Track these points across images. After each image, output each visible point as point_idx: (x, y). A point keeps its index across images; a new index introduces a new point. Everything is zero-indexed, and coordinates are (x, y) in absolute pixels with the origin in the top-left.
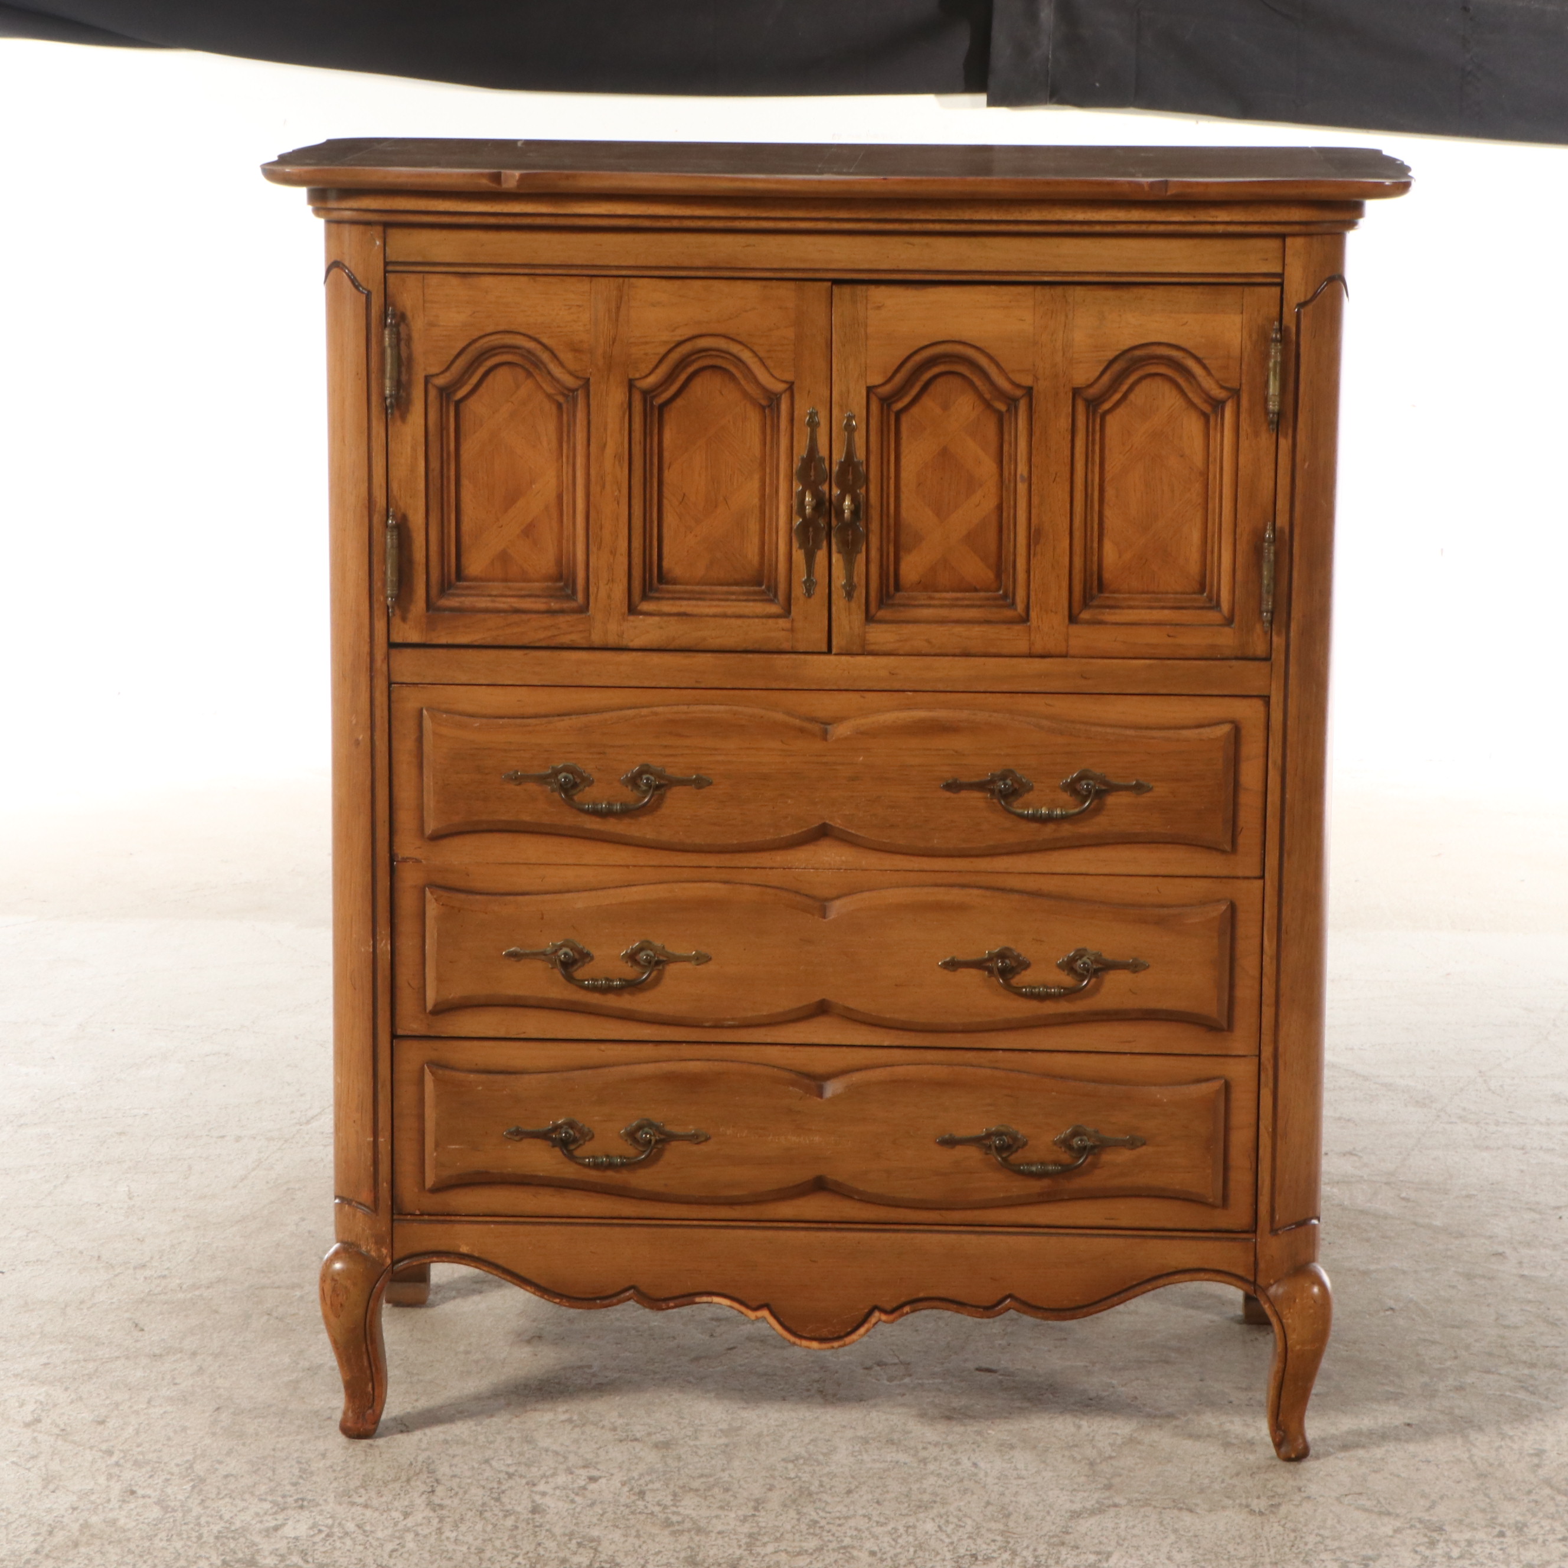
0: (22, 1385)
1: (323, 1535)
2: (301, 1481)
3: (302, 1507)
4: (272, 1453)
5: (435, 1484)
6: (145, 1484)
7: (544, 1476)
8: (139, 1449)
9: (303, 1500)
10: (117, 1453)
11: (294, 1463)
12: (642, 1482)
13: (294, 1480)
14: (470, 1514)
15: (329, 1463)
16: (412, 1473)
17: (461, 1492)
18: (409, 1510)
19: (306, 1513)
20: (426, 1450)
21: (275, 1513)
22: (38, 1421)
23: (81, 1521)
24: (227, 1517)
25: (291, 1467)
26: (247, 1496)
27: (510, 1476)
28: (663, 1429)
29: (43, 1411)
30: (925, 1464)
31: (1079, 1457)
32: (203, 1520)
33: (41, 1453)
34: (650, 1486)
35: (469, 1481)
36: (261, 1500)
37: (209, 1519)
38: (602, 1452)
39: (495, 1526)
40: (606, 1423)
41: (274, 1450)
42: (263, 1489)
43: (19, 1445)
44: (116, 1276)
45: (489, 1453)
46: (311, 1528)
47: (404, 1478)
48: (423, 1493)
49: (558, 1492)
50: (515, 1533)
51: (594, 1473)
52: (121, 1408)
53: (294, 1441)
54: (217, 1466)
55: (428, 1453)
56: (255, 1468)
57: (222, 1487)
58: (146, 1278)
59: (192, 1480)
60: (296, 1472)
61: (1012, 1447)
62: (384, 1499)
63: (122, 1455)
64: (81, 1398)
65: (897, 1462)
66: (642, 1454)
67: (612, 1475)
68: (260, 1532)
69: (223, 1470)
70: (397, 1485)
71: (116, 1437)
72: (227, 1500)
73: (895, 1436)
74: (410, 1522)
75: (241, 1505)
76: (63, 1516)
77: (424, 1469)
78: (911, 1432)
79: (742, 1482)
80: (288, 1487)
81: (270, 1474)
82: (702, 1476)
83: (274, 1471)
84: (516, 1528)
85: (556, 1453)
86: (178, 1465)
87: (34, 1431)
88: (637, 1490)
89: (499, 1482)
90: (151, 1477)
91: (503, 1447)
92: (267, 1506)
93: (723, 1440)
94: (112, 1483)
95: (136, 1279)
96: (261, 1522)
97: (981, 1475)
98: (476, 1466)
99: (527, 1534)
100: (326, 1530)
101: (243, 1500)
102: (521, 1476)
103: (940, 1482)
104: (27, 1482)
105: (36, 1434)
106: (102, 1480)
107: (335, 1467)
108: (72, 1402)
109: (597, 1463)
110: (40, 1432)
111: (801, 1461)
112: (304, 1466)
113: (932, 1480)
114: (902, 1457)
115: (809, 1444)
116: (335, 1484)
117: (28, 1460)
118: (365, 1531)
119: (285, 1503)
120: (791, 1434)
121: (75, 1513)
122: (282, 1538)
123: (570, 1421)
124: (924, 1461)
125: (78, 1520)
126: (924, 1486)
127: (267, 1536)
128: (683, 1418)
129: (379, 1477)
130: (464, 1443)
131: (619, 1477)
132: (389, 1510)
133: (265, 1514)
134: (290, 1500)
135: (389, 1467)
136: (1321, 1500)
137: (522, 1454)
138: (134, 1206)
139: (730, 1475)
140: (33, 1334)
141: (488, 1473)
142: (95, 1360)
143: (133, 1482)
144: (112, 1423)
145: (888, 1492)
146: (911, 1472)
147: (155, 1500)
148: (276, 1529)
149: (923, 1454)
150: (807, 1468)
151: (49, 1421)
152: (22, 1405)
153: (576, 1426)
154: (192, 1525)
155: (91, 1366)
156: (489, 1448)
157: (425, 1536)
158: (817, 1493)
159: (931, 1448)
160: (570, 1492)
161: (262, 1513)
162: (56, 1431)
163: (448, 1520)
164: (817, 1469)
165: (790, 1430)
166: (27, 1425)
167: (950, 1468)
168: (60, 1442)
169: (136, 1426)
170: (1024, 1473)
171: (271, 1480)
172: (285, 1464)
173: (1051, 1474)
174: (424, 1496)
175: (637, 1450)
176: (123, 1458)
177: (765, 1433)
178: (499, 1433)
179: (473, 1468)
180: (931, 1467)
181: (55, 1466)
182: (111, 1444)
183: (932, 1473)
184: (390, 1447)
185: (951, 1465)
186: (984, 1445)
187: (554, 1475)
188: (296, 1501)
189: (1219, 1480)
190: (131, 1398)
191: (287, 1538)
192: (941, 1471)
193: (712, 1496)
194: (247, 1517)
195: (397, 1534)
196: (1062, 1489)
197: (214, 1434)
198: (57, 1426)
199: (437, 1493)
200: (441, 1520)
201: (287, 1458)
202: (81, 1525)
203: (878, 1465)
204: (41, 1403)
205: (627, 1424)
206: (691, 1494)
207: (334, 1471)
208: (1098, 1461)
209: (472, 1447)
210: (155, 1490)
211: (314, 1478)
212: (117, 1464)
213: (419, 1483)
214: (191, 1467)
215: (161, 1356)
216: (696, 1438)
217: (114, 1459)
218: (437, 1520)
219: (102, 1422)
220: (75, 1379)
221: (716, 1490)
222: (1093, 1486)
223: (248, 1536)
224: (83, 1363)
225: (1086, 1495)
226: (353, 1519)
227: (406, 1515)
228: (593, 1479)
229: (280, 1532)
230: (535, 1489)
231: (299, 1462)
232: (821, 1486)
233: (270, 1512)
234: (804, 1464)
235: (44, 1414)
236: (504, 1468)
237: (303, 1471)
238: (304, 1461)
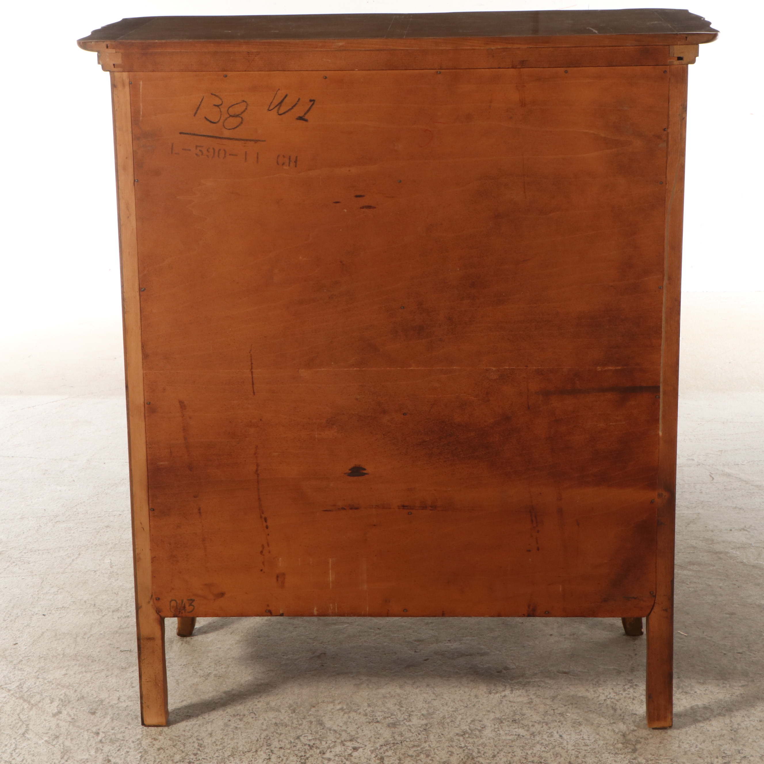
0: (52, 689)
2: (199, 752)
4: (183, 733)
5: (271, 754)
6: (115, 755)
7: (329, 747)
8: (113, 731)
10: (101, 733)
11: (195, 740)
12: (382, 751)
13: (195, 752)
15: (214, 740)
16: (258, 746)
17: (285, 758)
20: (265, 730)
22: (60, 712)
25: (194, 742)
27: (311, 747)
28: (392, 715)
29: (63, 706)
30: (534, 737)
31: (617, 731)
33: (61, 734)
34: (387, 754)
35: (289, 751)
38: (359, 731)
40: (361, 710)
41: (184, 731)
43: (49, 730)
44: (103, 616)
45: (299, 732)
47: (254, 750)
48: (264, 760)
49: (337, 758)
51: (357, 745)
52: (104, 703)
53: (195, 724)
54: (154, 742)
55: (266, 732)
57: (157, 757)
58: (118, 618)
59: (141, 752)
60: (196, 745)
61: (580, 724)
63: (104, 735)
64: (83, 697)
65: (519, 735)
66: (381, 732)
67: (366, 746)
69: (157, 745)
70: (250, 754)
71: (101, 723)
73: (517, 717)
77: (265, 744)
78: (525, 715)
79: (436, 750)
80: (192, 756)
82: (414, 746)
83: (184, 745)
85: (335, 731)
86: (133, 742)
87: (58, 719)
88: (379, 756)
89: (305, 752)
90: (119, 750)
91: (307, 728)
93: (424, 722)
94: (98, 755)
95: (113, 619)
97: (565, 743)
98: (293, 741)
102: (317, 748)
103: (543, 749)
104: (53, 754)
105: (58, 722)
106: (93, 752)
108: (78, 700)
109: (357, 738)
110: (61, 720)
111: (467, 736)
112: (201, 742)
113: (538, 747)
114: (521, 732)
115: (470, 723)
117: (53, 740)
120: (460, 717)
123: (342, 709)
124: (533, 734)
126: (534, 752)
128: (402, 707)
129: (240, 749)
130: (286, 726)
131: (370, 747)
135: (246, 742)
136: (752, 758)
137: (317, 732)
138: (113, 572)
139: (430, 746)
140: (59, 655)
141: (299, 746)
142: (91, 672)
143: (109, 754)
144: (99, 713)
145: (515, 756)
146: (527, 742)
149: (533, 729)
150: (471, 740)
151: (66, 713)
152: (52, 703)
153: (345, 713)
155: (89, 675)
156: (299, 729)
158: (477, 758)
159: (536, 725)
160: (343, 758)
162: (69, 719)
164: (476, 740)
165: (460, 714)
166: (54, 715)
167: (547, 739)
168: (71, 727)
169: (112, 716)
170: (588, 742)
171: (183, 752)
172: (190, 740)
173: (602, 742)
174: (265, 762)
175: (379, 729)
176: (104, 737)
177: (447, 716)
178: (304, 718)
179: (291, 742)
180: (538, 738)
181: (68, 743)
182: (98, 727)
183: (538, 743)
184: (246, 729)
185: (548, 737)
186: (565, 723)
187: (334, 746)
189: (695, 745)
190: (109, 697)
192: (543, 741)
193: (420, 760)
196: (609, 753)
198: (70, 716)
199: (272, 760)
201: (192, 736)
203: (509, 737)
204: (62, 700)
205: (373, 711)
206: (409, 759)
207: (217, 745)
208: (627, 733)
209: (290, 727)
210: (121, 760)
211: (206, 750)
212: (101, 741)
213: (262, 753)
214: (140, 743)
215: (126, 668)
216: (410, 720)
217: (99, 738)
219: (94, 713)
220: (80, 684)
221: (422, 756)
222: (626, 750)
224: (84, 674)
225: (623, 756)
228: (355, 749)
230: (324, 756)
231: (198, 739)
232: (479, 752)
234: (469, 737)
235: (63, 708)
236: (308, 742)
237: (200, 745)
238: (200, 738)
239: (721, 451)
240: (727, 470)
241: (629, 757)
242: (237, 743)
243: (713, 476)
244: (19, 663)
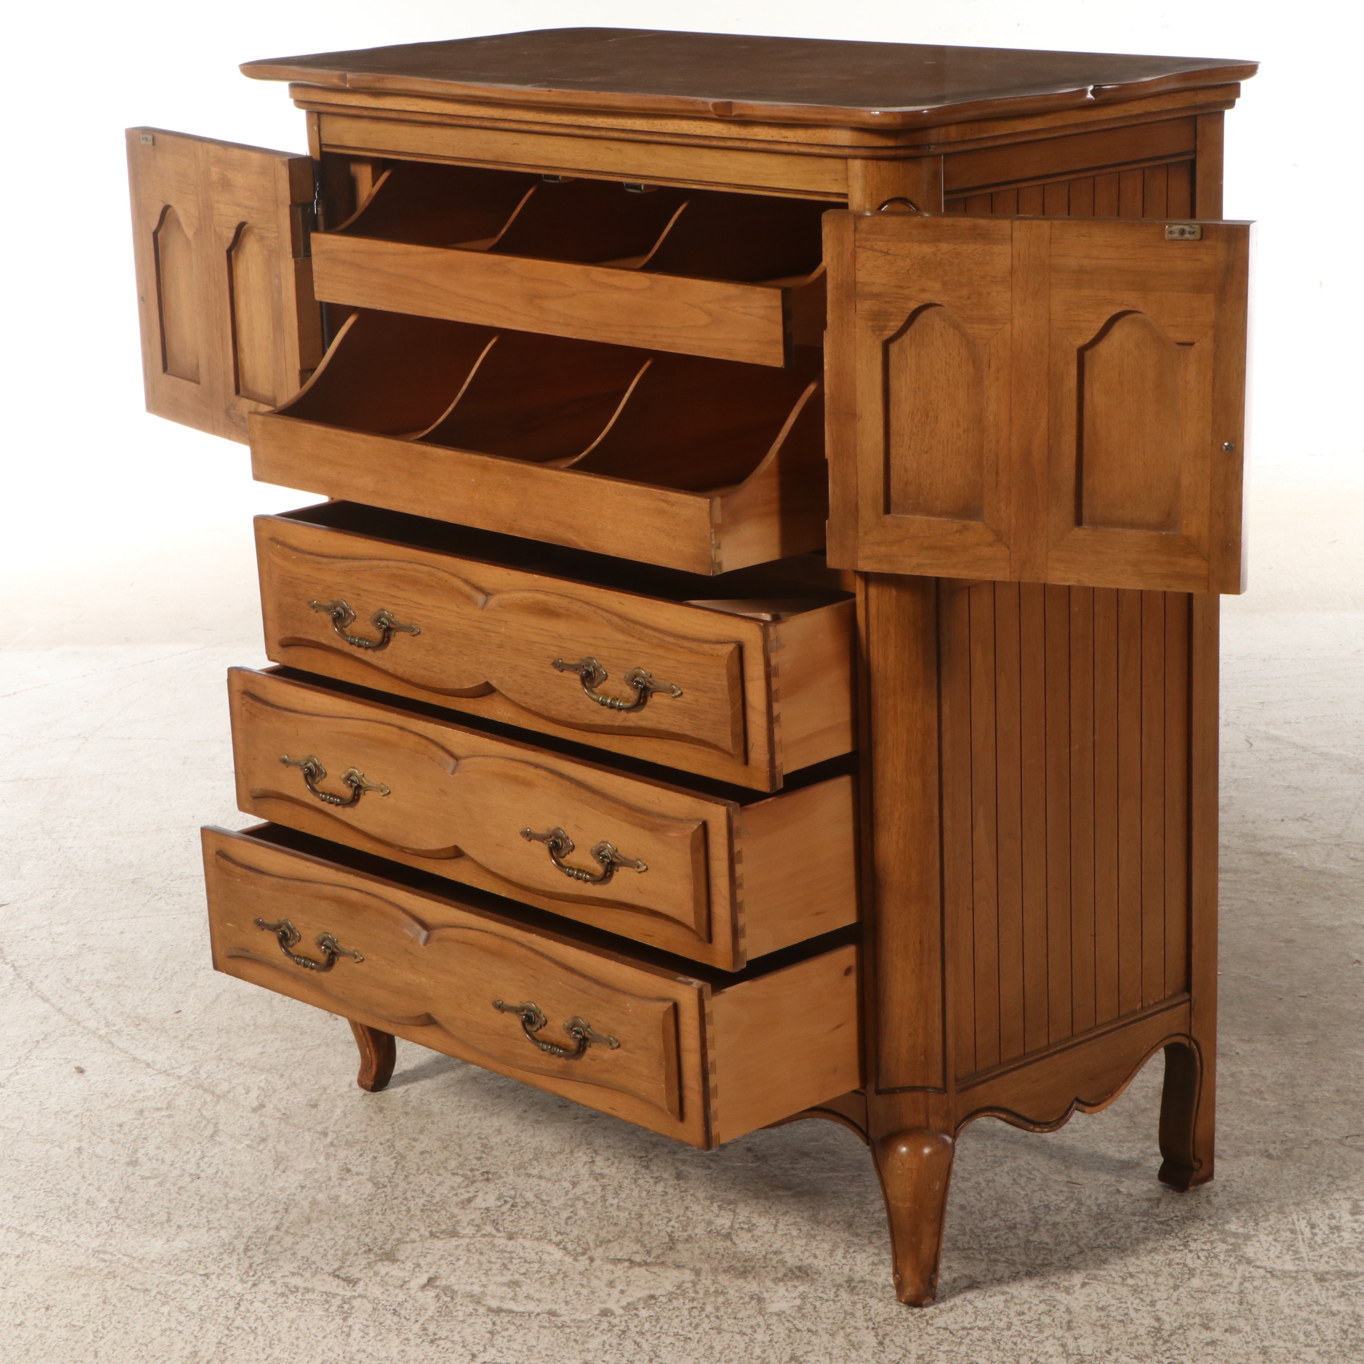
0: (245, 1073)
1: (508, 1206)
2: (484, 1155)
3: (488, 1180)
4: (457, 1130)
5: (594, 1155)
6: (357, 1163)
8: (348, 1130)
9: (488, 1173)
10: (330, 1133)
11: (476, 1139)
13: (478, 1155)
14: (627, 1182)
15: (504, 1138)
18: (576, 1180)
19: (491, 1186)
21: (467, 1186)
22: (262, 1106)
23: (310, 1199)
24: (428, 1191)
25: (474, 1142)
26: (441, 1171)
29: (265, 1097)
32: (409, 1194)
33: (269, 1136)
36: (453, 1174)
37: (414, 1194)
39: (648, 1192)
41: (458, 1127)
42: (453, 1164)
43: (250, 1129)
46: (498, 1199)
48: (585, 1164)
50: (666, 1198)
52: (328, 1092)
53: (473, 1118)
54: (413, 1144)
56: (445, 1144)
57: (421, 1163)
59: (395, 1158)
60: (479, 1146)
62: (554, 1170)
63: (335, 1136)
64: (295, 1084)
68: (457, 1205)
69: (419, 1147)
70: (563, 1156)
71: (328, 1119)
72: (426, 1175)
74: (578, 1191)
75: (439, 1179)
76: (294, 1195)
80: (475, 1162)
81: (458, 1150)
83: (460, 1146)
84: (666, 1193)
86: (381, 1144)
87: (261, 1116)
88: (760, 1155)
89: (647, 1152)
90: (361, 1155)
92: (459, 1179)
94: (330, 1162)
96: (456, 1195)
98: (625, 1136)
99: (676, 1199)
100: (511, 1202)
101: (439, 1175)
102: (664, 1145)
104: (262, 1163)
105: (262, 1118)
106: (322, 1159)
107: (510, 1142)
108: (288, 1088)
110: (266, 1116)
112: (485, 1141)
116: (512, 1158)
117: (259, 1144)
118: (542, 1201)
119: (474, 1176)
121: (304, 1191)
122: (475, 1209)
125: (307, 1197)
127: (463, 1208)
129: (547, 1149)
131: (744, 1142)
132: (559, 1180)
133: (459, 1187)
134: (477, 1173)
135: (554, 1140)
140: (248, 1025)
142: (301, 1049)
143: (347, 1161)
144: (322, 1106)
147: (367, 1177)
148: (470, 1200)
151: (272, 1106)
152: (247, 1093)
154: (400, 1200)
155: (298, 1053)
157: (593, 1204)
161: (456, 1186)
162: (278, 1115)
163: (609, 1188)
166: (254, 1110)
168: (283, 1126)
169: (343, 1108)
171: (459, 1156)
172: (469, 1139)
174: (587, 1166)
176: (337, 1138)
181: (281, 1147)
182: (324, 1125)
188: (483, 1174)
190: (335, 1083)
191: (479, 1209)
194: (444, 1190)
195: (569, 1203)
197: (407, 1114)
198: (279, 1110)
200: (604, 1188)
201: (470, 1134)
202: (310, 1202)
204: (263, 1089)
207: (510, 1145)
210: (366, 1168)
211: (494, 1153)
212: (332, 1144)
213: (580, 1154)
214: (393, 1146)
217: (329, 1140)
218: (600, 1188)
219: (315, 1106)
220: (287, 1066)
223: (448, 1208)
224: (292, 1051)
226: (531, 1189)
227: (574, 1184)
229: (473, 1204)
231: (480, 1138)
233: (463, 1185)
235: (266, 1100)
237: (484, 1146)
238: (483, 1136)
239: (1263, 703)
240: (1272, 731)
241: (1139, 1146)
242: (541, 1142)
243: (1250, 740)
244: (188, 1038)
